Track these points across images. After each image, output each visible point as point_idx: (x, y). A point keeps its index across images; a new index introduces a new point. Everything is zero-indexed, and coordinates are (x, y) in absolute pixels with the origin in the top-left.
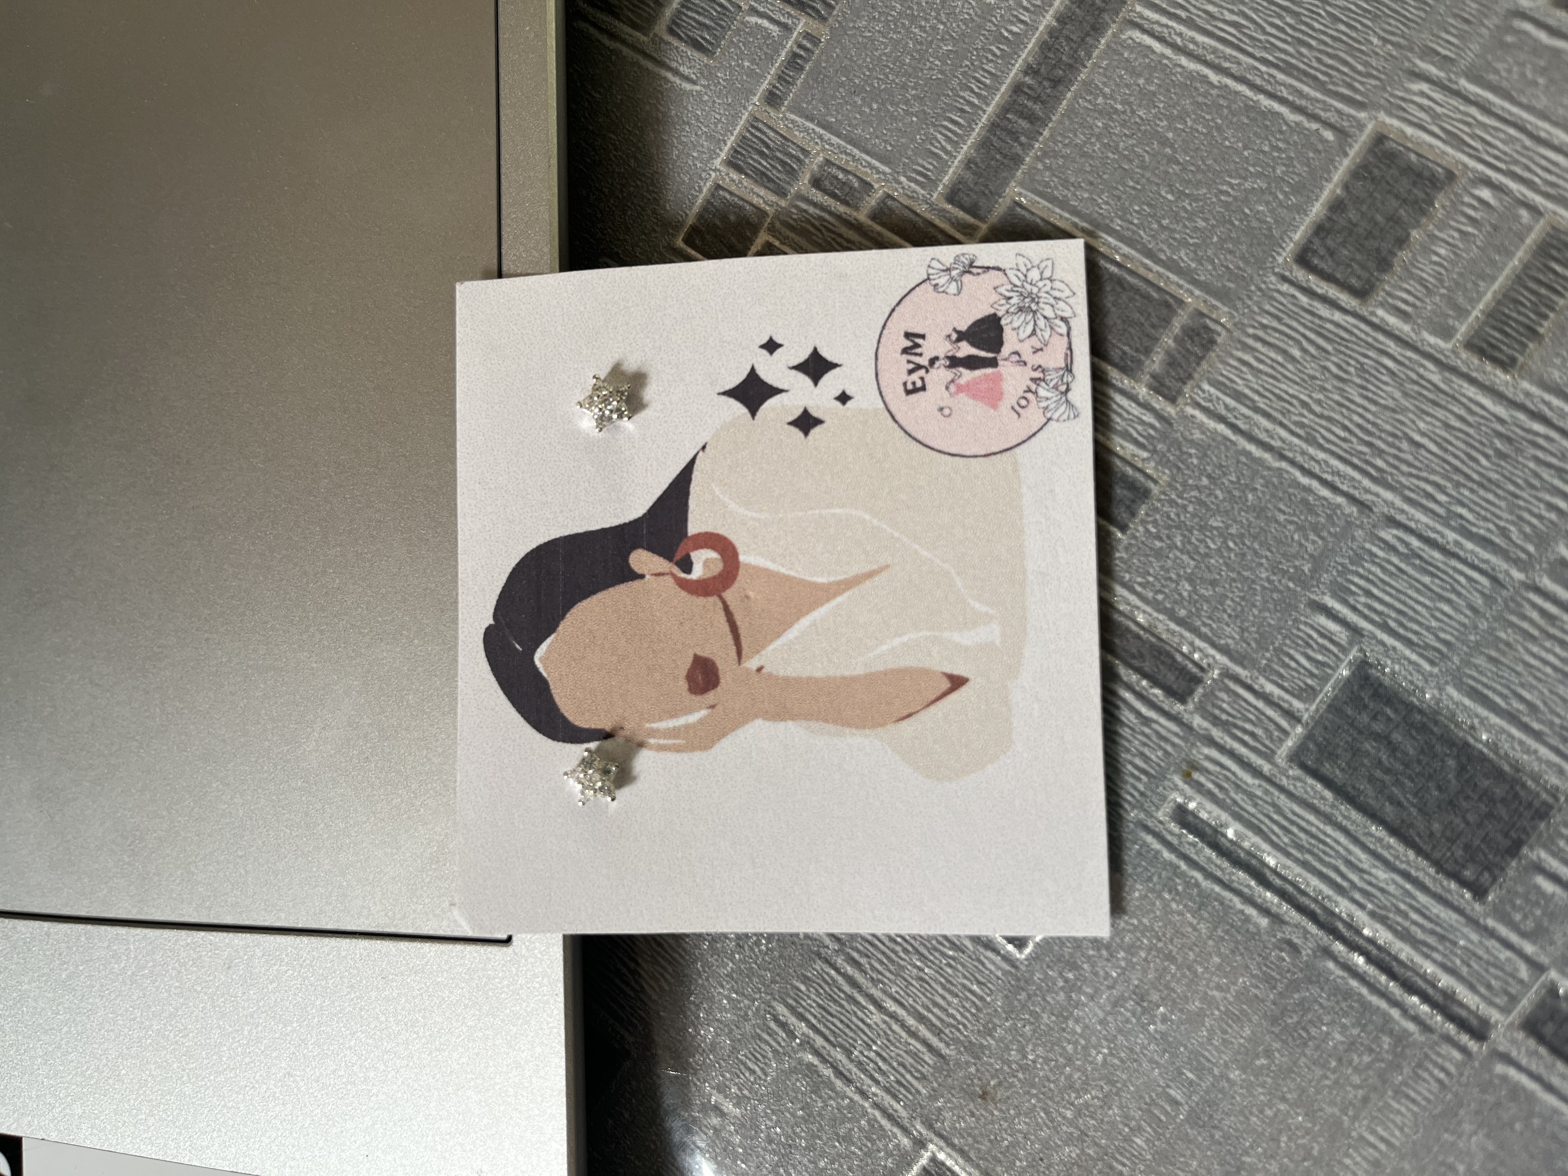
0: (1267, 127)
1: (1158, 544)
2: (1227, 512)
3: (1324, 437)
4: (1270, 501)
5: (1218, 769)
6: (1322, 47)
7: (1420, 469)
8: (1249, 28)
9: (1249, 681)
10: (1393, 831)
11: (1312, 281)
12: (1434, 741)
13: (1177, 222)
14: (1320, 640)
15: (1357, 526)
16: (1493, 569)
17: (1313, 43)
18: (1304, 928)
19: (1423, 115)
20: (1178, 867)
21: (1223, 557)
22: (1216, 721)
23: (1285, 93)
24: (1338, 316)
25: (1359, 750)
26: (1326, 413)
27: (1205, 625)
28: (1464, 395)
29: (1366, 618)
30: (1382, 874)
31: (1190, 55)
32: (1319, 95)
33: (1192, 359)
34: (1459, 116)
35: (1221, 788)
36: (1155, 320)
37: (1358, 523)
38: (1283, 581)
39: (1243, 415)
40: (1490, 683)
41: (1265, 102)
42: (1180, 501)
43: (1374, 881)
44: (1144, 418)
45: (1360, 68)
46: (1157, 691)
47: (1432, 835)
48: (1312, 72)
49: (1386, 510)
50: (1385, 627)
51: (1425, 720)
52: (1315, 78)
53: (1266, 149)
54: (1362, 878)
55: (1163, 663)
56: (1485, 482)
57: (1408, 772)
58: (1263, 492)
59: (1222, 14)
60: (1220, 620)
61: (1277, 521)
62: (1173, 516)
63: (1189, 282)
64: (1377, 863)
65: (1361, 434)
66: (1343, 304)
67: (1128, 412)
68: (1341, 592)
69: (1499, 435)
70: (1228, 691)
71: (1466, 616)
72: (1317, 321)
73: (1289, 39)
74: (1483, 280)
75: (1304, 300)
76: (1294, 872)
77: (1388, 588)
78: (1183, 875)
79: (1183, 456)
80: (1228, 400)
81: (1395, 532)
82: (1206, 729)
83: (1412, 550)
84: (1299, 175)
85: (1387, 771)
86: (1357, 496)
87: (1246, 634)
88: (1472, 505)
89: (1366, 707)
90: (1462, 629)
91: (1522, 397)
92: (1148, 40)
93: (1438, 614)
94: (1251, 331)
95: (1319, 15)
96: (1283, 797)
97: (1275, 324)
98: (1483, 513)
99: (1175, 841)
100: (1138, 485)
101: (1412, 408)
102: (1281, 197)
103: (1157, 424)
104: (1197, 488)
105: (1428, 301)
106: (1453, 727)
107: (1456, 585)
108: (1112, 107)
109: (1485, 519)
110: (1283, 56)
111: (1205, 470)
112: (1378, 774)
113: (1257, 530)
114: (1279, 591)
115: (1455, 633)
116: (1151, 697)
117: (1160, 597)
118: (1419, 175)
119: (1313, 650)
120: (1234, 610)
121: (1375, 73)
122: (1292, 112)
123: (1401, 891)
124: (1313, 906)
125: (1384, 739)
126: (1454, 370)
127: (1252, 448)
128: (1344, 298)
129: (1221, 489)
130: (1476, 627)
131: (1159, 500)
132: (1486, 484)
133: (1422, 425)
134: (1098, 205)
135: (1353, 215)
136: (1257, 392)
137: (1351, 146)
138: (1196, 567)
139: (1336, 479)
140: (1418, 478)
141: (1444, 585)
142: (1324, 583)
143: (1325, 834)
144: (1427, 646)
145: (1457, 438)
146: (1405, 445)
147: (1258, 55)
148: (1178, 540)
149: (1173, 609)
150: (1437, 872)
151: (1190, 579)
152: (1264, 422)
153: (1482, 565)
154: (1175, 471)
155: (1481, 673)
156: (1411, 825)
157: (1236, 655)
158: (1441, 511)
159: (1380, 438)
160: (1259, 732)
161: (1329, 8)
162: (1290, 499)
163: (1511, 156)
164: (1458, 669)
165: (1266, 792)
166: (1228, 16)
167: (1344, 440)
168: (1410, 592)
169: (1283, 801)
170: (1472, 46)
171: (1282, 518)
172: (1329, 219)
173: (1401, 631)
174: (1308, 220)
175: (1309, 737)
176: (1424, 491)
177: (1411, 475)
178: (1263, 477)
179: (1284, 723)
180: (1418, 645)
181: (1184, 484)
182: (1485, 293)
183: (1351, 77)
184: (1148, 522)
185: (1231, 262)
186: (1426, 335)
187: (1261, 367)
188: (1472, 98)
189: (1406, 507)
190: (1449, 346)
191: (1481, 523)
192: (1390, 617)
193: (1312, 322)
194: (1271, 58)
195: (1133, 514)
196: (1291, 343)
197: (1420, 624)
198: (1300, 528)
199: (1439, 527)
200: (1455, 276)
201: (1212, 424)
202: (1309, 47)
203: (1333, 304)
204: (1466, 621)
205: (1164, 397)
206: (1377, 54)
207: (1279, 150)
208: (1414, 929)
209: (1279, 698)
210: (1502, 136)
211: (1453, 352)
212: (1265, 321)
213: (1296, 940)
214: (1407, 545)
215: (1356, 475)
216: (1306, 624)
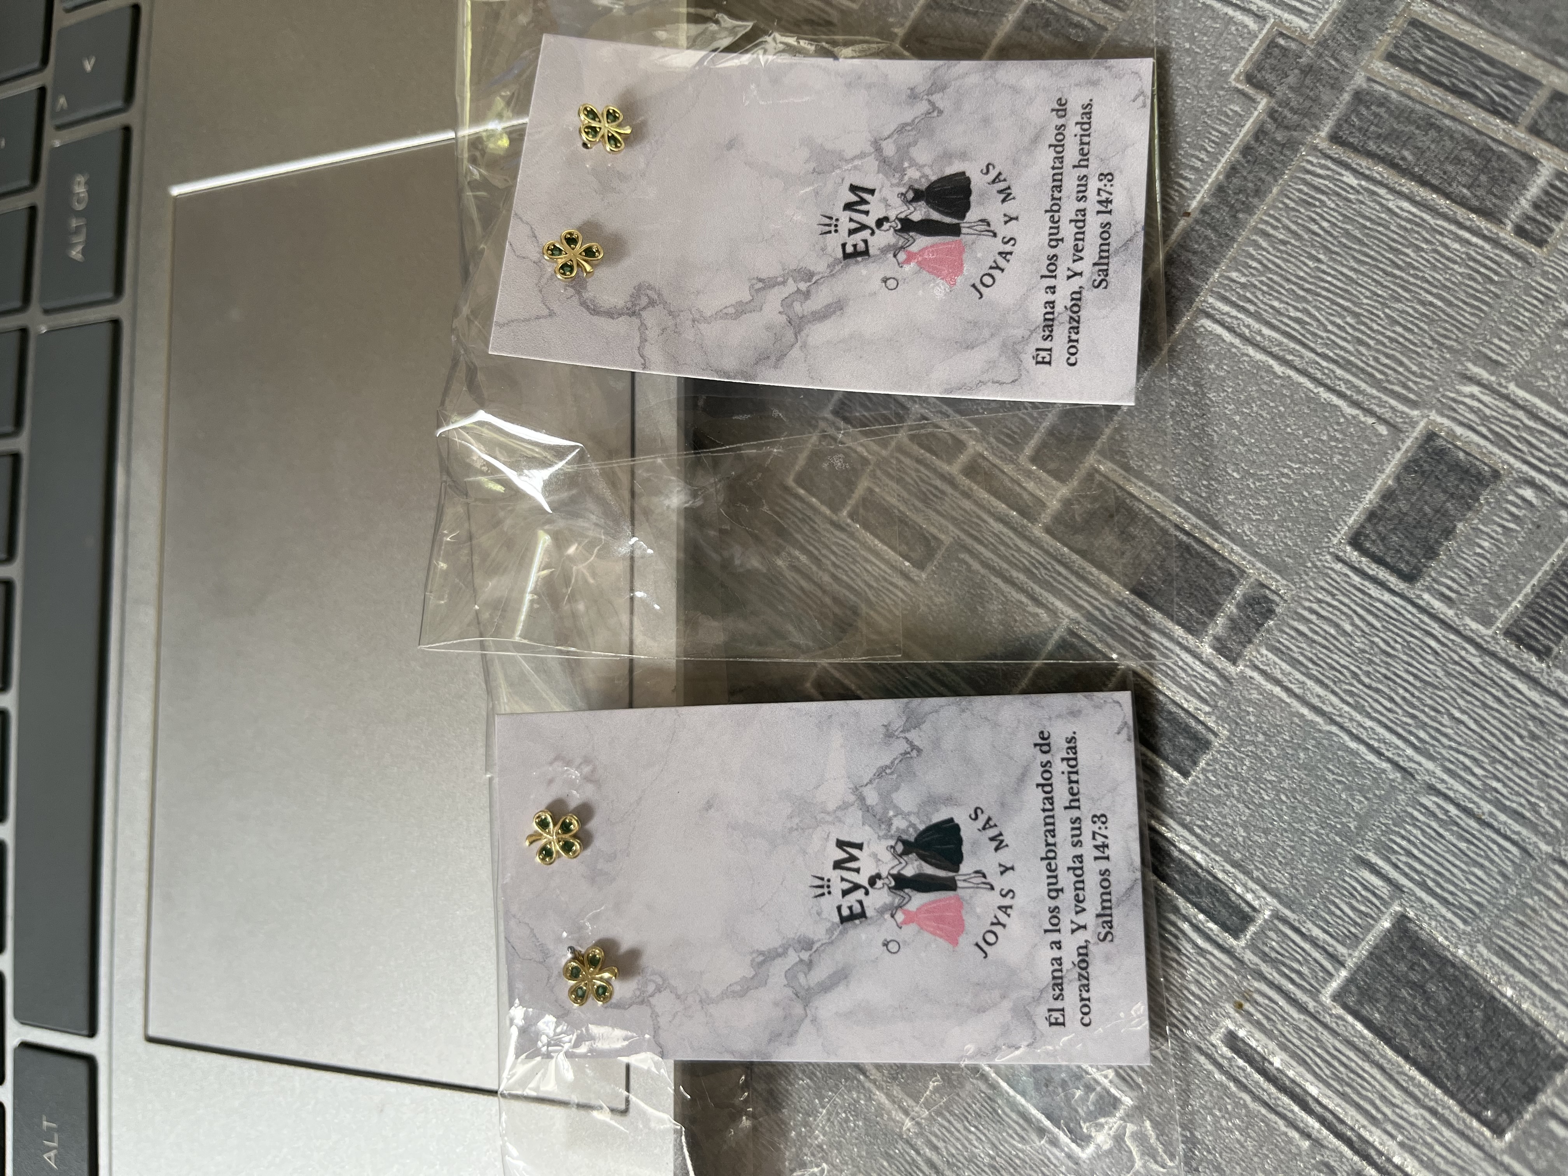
0: (1326, 417)
1: (1217, 791)
2: (1280, 768)
3: (1371, 707)
4: (1320, 761)
5: (1267, 1002)
6: (1380, 347)
7: (1459, 744)
8: (1312, 325)
9: (1297, 924)
10: (1425, 1072)
11: (1365, 563)
12: (1464, 993)
13: (1242, 499)
14: (1363, 893)
15: (1401, 791)
16: (1524, 840)
17: (1372, 343)
18: (1341, 1153)
19: (1472, 416)
20: (1228, 1088)
21: (1274, 808)
22: (1265, 957)
23: (1343, 388)
24: (1387, 597)
25: (1396, 996)
26: (1374, 685)
27: (1257, 869)
28: (1502, 679)
29: (1406, 875)
30: (1412, 1110)
31: (1256, 345)
32: (1374, 392)
33: (1252, 625)
34: (1507, 419)
35: (1268, 1019)
36: (1219, 587)
37: (1401, 788)
38: (1331, 835)
39: (1297, 680)
40: (1517, 944)
41: (1325, 395)
42: (1237, 754)
43: (1405, 1115)
44: (1207, 675)
45: (1414, 368)
46: (1211, 925)
47: (1458, 1077)
48: (1370, 370)
49: (1427, 778)
50: (1423, 886)
51: (1457, 973)
52: (1371, 375)
53: (1325, 438)
54: (1394, 1111)
55: (1218, 900)
56: (1518, 760)
57: (1441, 1019)
58: (1314, 752)
59: (1287, 310)
60: (1271, 866)
61: (1326, 780)
62: (1230, 767)
63: (1250, 554)
64: (1409, 1100)
65: (1406, 708)
66: (1392, 586)
67: (1193, 670)
68: (1384, 851)
69: (1533, 718)
70: (1278, 932)
71: (1498, 881)
72: (1367, 599)
73: (1349, 338)
74: (1524, 574)
75: (1356, 579)
76: (1332, 1102)
77: (1427, 851)
78: (1231, 1096)
79: (1242, 714)
80: (1284, 666)
81: (1435, 799)
82: (1257, 965)
83: (1450, 817)
84: (1354, 464)
85: (1421, 1017)
86: (1401, 763)
87: (1295, 881)
88: (1506, 781)
89: (1404, 957)
90: (1494, 893)
91: (1555, 684)
92: (1219, 330)
93: (1473, 878)
94: (1307, 604)
95: (1378, 316)
96: (1325, 1033)
97: (1329, 599)
98: (1516, 788)
99: (1225, 1063)
100: (1200, 736)
101: (1453, 686)
102: (1337, 483)
103: (1219, 682)
104: (1253, 743)
105: (1471, 589)
106: (1481, 981)
107: (1490, 853)
108: (1185, 388)
109: (1518, 794)
110: (1342, 353)
111: (1261, 728)
112: (1413, 1019)
113: (1307, 787)
114: (1327, 844)
115: (1487, 896)
116: (1207, 930)
117: (1217, 840)
118: (1467, 472)
119: (1358, 901)
120: (1284, 858)
121: (1428, 374)
122: (1349, 406)
123: (1428, 1126)
124: (1349, 1133)
125: (1419, 988)
126: (1493, 655)
127: (1305, 711)
128: (1393, 581)
129: (1275, 746)
130: (1506, 893)
131: (1219, 752)
132: (1520, 762)
133: (1461, 702)
134: (1169, 477)
135: (1403, 505)
136: (1311, 660)
137: (1403, 441)
138: (1251, 815)
139: (1382, 746)
140: (1459, 752)
141: (1478, 851)
142: (1368, 841)
143: (1364, 1070)
144: (1461, 907)
145: (1495, 718)
146: (1445, 720)
147: (1319, 351)
148: (1235, 790)
149: (1228, 852)
150: (1461, 1111)
151: (1246, 828)
152: (1319, 690)
153: (1513, 836)
154: (1233, 726)
155: (1509, 934)
156: (1440, 1067)
157: (1285, 899)
158: (1478, 783)
159: (1423, 712)
160: (1305, 970)
161: (1387, 311)
162: (1339, 761)
163: (1554, 459)
164: (1489, 929)
165: (1311, 1027)
166: (1293, 313)
167: (1390, 710)
168: (1447, 855)
169: (1326, 1036)
170: (1523, 353)
171: (1330, 777)
172: (1381, 506)
173: (1438, 891)
174: (1361, 507)
175: (1350, 981)
176: (1462, 763)
177: (1451, 748)
178: (1314, 738)
179: (1329, 967)
180: (1453, 905)
181: (1242, 739)
182: (1525, 586)
183: (1407, 377)
184: (1208, 771)
185: (1291, 539)
186: (1468, 620)
187: (1316, 637)
188: (1520, 402)
189: (1445, 777)
190: (1490, 632)
191: (1514, 798)
192: (1429, 877)
193: (1362, 600)
194: (1331, 354)
195: (1195, 763)
196: (1343, 617)
197: (1456, 885)
198: (1348, 788)
199: (1476, 799)
200: (1497, 568)
201: (1269, 686)
202: (1368, 346)
203: (1383, 585)
204: (1497, 886)
205: (1226, 657)
206: (1431, 356)
207: (1337, 440)
208: (1438, 1159)
209: (1325, 941)
210: (1546, 439)
211: (1493, 638)
212: (1320, 596)
213: (1333, 1163)
214: (1446, 812)
215: (1399, 743)
216: (1351, 876)
